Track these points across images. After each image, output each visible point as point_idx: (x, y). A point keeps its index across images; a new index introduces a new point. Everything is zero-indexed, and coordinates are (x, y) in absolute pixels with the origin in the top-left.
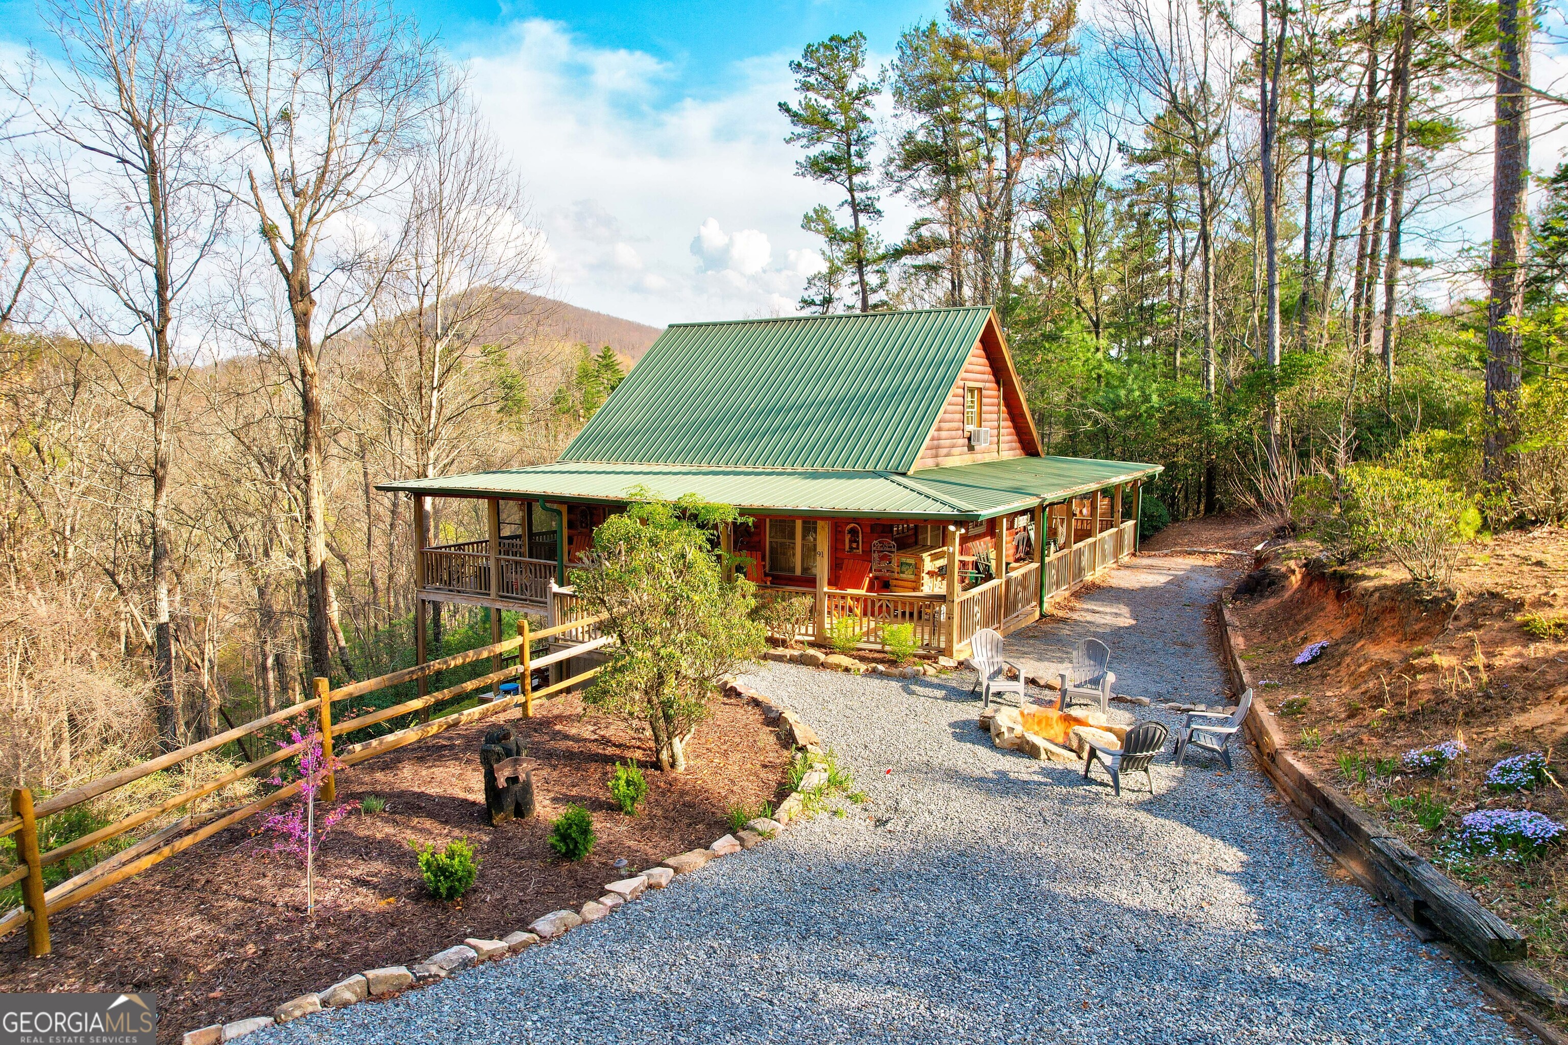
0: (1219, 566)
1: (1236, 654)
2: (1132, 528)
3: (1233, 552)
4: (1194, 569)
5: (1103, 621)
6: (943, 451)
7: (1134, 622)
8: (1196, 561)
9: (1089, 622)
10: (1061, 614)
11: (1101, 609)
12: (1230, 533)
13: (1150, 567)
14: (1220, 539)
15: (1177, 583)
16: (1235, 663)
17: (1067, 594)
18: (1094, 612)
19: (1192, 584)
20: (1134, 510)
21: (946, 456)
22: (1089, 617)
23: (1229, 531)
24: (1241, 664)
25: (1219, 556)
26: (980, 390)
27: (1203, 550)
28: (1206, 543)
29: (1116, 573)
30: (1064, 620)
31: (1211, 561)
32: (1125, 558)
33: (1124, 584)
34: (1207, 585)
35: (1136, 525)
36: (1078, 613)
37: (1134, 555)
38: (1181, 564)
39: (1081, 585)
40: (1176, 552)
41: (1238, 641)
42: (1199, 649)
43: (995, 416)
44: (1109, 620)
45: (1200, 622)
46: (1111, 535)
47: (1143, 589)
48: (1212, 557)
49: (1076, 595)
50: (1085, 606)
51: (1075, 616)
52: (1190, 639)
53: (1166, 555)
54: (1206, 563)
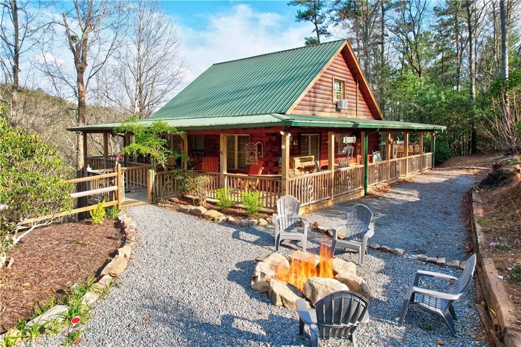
0: (476, 175)
1: (476, 220)
2: (430, 157)
3: (484, 168)
4: (462, 176)
5: (401, 198)
6: (317, 109)
7: (419, 199)
8: (464, 172)
9: (391, 199)
10: (378, 194)
11: (402, 192)
12: (483, 160)
13: (438, 174)
14: (477, 163)
15: (451, 181)
16: (474, 226)
17: (386, 184)
18: (398, 193)
19: (458, 182)
20: (431, 148)
21: (320, 111)
22: (393, 196)
23: (482, 160)
24: (478, 227)
25: (476, 170)
26: (344, 82)
27: (467, 167)
28: (470, 164)
29: (418, 176)
30: (377, 197)
31: (471, 172)
32: (426, 170)
33: (420, 181)
34: (467, 183)
35: (433, 155)
36: (388, 194)
37: (432, 169)
38: (455, 173)
39: (397, 180)
40: (454, 168)
41: (479, 212)
42: (454, 216)
43: (355, 97)
44: (404, 198)
45: (459, 200)
46: (417, 158)
47: (431, 184)
48: (472, 171)
49: (392, 186)
50: (394, 191)
51: (385, 195)
52: (450, 210)
53: (448, 170)
54: (468, 173)
